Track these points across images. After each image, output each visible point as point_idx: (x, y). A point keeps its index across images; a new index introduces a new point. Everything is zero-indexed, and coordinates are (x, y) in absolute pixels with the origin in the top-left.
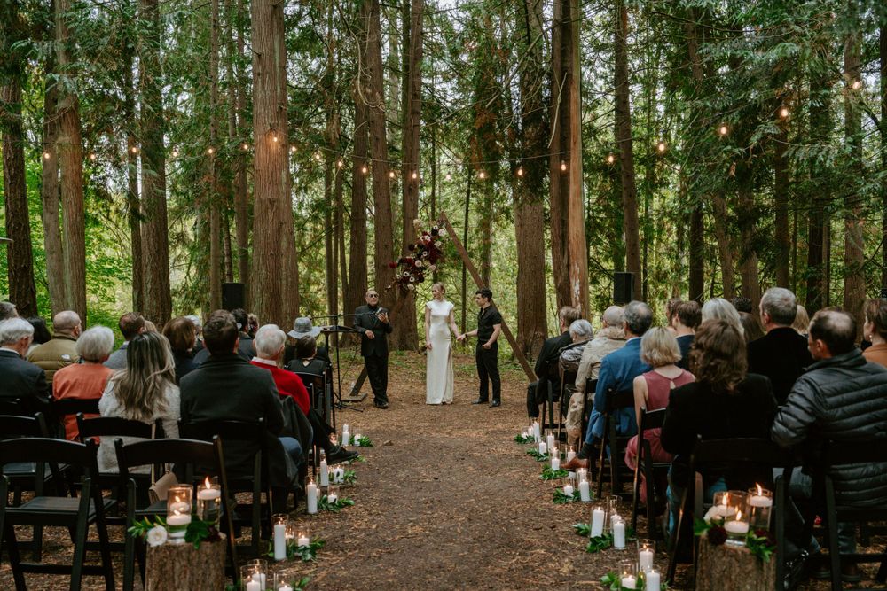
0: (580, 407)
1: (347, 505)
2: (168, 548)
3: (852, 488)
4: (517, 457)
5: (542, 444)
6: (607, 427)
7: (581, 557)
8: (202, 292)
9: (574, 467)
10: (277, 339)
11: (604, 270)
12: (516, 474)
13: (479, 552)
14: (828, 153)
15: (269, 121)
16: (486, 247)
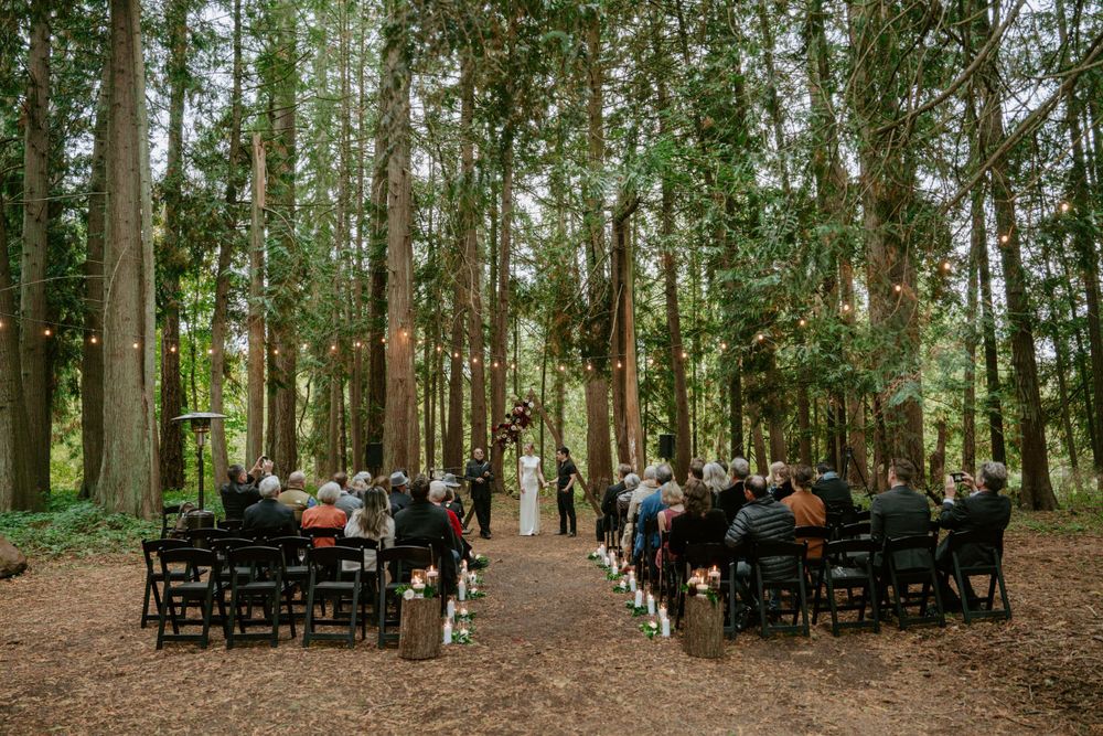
0: (630, 532)
1: (483, 596)
2: (416, 600)
3: (770, 570)
4: (590, 568)
5: (607, 559)
6: (646, 542)
7: (628, 618)
8: (317, 444)
9: (626, 571)
10: (441, 489)
11: (660, 423)
12: (590, 577)
13: (569, 618)
14: (804, 352)
15: (400, 320)
16: (560, 403)
